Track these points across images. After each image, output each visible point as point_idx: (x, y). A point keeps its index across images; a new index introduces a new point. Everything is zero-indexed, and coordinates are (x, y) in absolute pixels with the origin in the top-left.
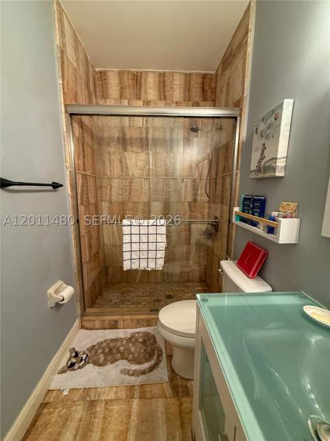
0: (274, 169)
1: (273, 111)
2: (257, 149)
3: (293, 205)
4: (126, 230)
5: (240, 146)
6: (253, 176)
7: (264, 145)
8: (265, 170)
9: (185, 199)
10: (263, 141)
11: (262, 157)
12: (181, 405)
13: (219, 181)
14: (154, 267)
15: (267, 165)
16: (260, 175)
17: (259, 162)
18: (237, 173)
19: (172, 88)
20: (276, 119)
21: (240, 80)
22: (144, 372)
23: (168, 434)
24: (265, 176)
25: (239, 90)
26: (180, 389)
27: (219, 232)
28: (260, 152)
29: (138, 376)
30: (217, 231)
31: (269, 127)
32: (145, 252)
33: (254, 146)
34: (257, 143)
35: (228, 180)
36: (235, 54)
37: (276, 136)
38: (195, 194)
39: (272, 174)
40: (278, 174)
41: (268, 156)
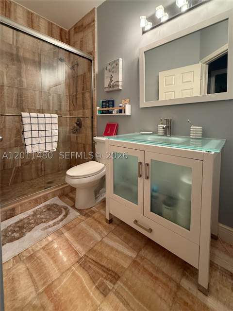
0: (118, 86)
1: (115, 62)
2: (107, 77)
3: (128, 100)
4: (26, 121)
5: (96, 76)
6: (107, 90)
7: (111, 75)
8: (113, 87)
9: (53, 108)
10: (111, 73)
11: (111, 80)
12: (94, 218)
13: (79, 96)
14: (51, 149)
15: (114, 84)
16: (111, 89)
17: (110, 83)
18: (94, 90)
19: (39, 26)
20: (116, 65)
21: (91, 42)
22: (62, 220)
23: (95, 230)
24: (114, 89)
25: (91, 47)
26: (89, 214)
27: (83, 127)
28: (110, 78)
29: (59, 224)
30: (80, 127)
31: (113, 68)
32: (43, 139)
33: (106, 76)
34: (107, 74)
35: (87, 95)
36: (85, 27)
37: (117, 72)
38: (60, 105)
39: (117, 88)
40: (120, 88)
41: (114, 80)
